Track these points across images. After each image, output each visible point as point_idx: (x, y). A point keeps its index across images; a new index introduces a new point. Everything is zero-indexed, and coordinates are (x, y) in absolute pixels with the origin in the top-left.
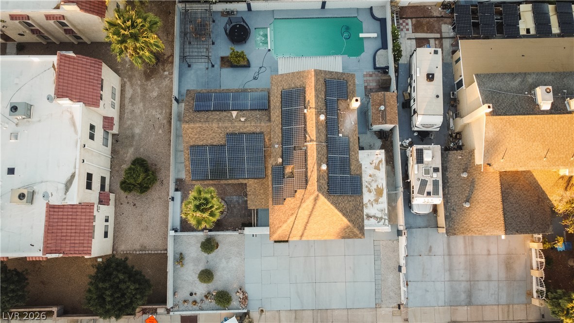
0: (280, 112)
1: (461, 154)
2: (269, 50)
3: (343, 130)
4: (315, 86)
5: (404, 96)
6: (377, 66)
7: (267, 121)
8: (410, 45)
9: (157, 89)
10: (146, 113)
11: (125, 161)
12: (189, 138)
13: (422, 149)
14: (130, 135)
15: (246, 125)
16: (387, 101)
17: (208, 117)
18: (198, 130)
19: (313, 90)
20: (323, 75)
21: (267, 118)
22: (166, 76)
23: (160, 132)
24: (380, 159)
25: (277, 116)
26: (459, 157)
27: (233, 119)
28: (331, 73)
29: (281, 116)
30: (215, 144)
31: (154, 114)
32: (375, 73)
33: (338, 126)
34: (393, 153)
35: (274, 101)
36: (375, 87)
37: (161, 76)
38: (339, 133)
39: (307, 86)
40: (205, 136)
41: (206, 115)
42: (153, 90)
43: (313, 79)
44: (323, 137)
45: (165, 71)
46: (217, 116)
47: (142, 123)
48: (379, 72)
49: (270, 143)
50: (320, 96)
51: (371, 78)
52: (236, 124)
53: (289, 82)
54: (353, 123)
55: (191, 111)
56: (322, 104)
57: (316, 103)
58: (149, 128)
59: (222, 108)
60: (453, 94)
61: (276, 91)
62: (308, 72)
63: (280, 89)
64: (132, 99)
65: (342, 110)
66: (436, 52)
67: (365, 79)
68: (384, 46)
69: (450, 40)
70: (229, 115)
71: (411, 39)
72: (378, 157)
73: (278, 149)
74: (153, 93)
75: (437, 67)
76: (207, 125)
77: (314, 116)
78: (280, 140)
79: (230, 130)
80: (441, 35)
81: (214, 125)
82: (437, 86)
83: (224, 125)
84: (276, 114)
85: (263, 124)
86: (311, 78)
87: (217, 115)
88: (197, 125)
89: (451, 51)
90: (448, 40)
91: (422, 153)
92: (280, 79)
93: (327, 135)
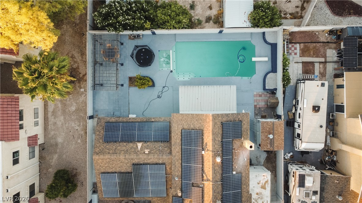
0: (180, 149)
1: (338, 179)
2: (172, 71)
3: (236, 167)
4: (212, 130)
5: (288, 115)
6: (267, 88)
7: (168, 153)
8: (297, 68)
9: (75, 104)
10: (67, 125)
11: (51, 166)
12: (100, 166)
13: (304, 175)
14: (54, 144)
15: (150, 157)
16: (275, 129)
17: (116, 149)
18: (107, 161)
19: (211, 134)
20: (220, 118)
21: (169, 150)
22: (82, 93)
23: (79, 141)
24: (266, 180)
25: (178, 152)
26: (336, 181)
27: (138, 151)
28: (227, 115)
29: (181, 152)
30: (123, 171)
31: (73, 126)
32: (264, 94)
33: (233, 164)
34: (276, 164)
35: (175, 137)
36: (263, 106)
37: (78, 93)
38: (233, 171)
39: (205, 129)
40: (114, 165)
41: (114, 146)
42: (72, 105)
43: (211, 123)
44: (219, 177)
45: (81, 88)
46: (124, 148)
47: (63, 134)
48: (268, 92)
49: (171, 171)
50: (217, 139)
51: (260, 98)
52: (141, 156)
53: (189, 122)
54: (246, 160)
55: (101, 141)
56: (218, 147)
57: (213, 146)
58: (69, 138)
59: (129, 139)
60: (333, 115)
61: (176, 129)
62: (207, 116)
63: (180, 127)
64: (54, 113)
65: (236, 149)
66: (323, 85)
67: (255, 98)
68: (274, 70)
69: (334, 64)
70: (135, 146)
71: (298, 63)
72: (264, 178)
73: (178, 182)
74: (72, 107)
75: (323, 99)
76: (115, 157)
77: (211, 159)
78: (180, 173)
79: (136, 161)
80: (326, 60)
81: (121, 157)
82: (322, 117)
83: (130, 157)
84: (177, 150)
85: (164, 157)
86: (209, 122)
87: (124, 146)
88: (106, 157)
89: (333, 74)
90: (332, 64)
91: (304, 178)
92: (180, 118)
93: (222, 174)
